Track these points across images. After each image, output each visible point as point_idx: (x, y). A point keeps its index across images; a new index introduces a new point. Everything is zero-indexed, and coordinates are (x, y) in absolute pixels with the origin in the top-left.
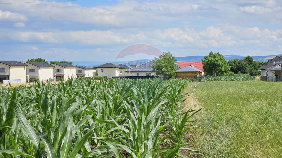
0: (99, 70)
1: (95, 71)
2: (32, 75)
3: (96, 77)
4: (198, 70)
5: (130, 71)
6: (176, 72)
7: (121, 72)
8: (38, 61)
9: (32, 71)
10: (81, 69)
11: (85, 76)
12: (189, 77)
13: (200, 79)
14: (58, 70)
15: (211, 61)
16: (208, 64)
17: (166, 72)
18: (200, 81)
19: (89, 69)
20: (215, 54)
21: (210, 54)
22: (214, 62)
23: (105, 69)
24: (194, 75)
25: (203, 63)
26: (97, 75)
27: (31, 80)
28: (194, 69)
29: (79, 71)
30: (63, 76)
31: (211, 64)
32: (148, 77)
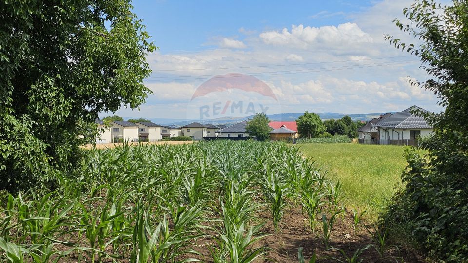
0: (185, 130)
1: (180, 131)
2: (116, 134)
3: (182, 137)
4: (293, 132)
5: (221, 132)
6: (270, 134)
7: (208, 132)
8: (114, 119)
9: (116, 130)
10: (165, 128)
11: (171, 137)
12: (284, 138)
13: (295, 141)
14: (142, 130)
15: (306, 122)
16: (303, 125)
17: (259, 133)
18: (295, 143)
19: (174, 128)
20: (311, 113)
21: (305, 114)
22: (310, 122)
23: (191, 129)
24: (288, 136)
25: (297, 124)
26: (183, 135)
27: (116, 140)
28: (286, 130)
29: (163, 131)
30: (148, 136)
31: (306, 125)
32: (240, 138)
